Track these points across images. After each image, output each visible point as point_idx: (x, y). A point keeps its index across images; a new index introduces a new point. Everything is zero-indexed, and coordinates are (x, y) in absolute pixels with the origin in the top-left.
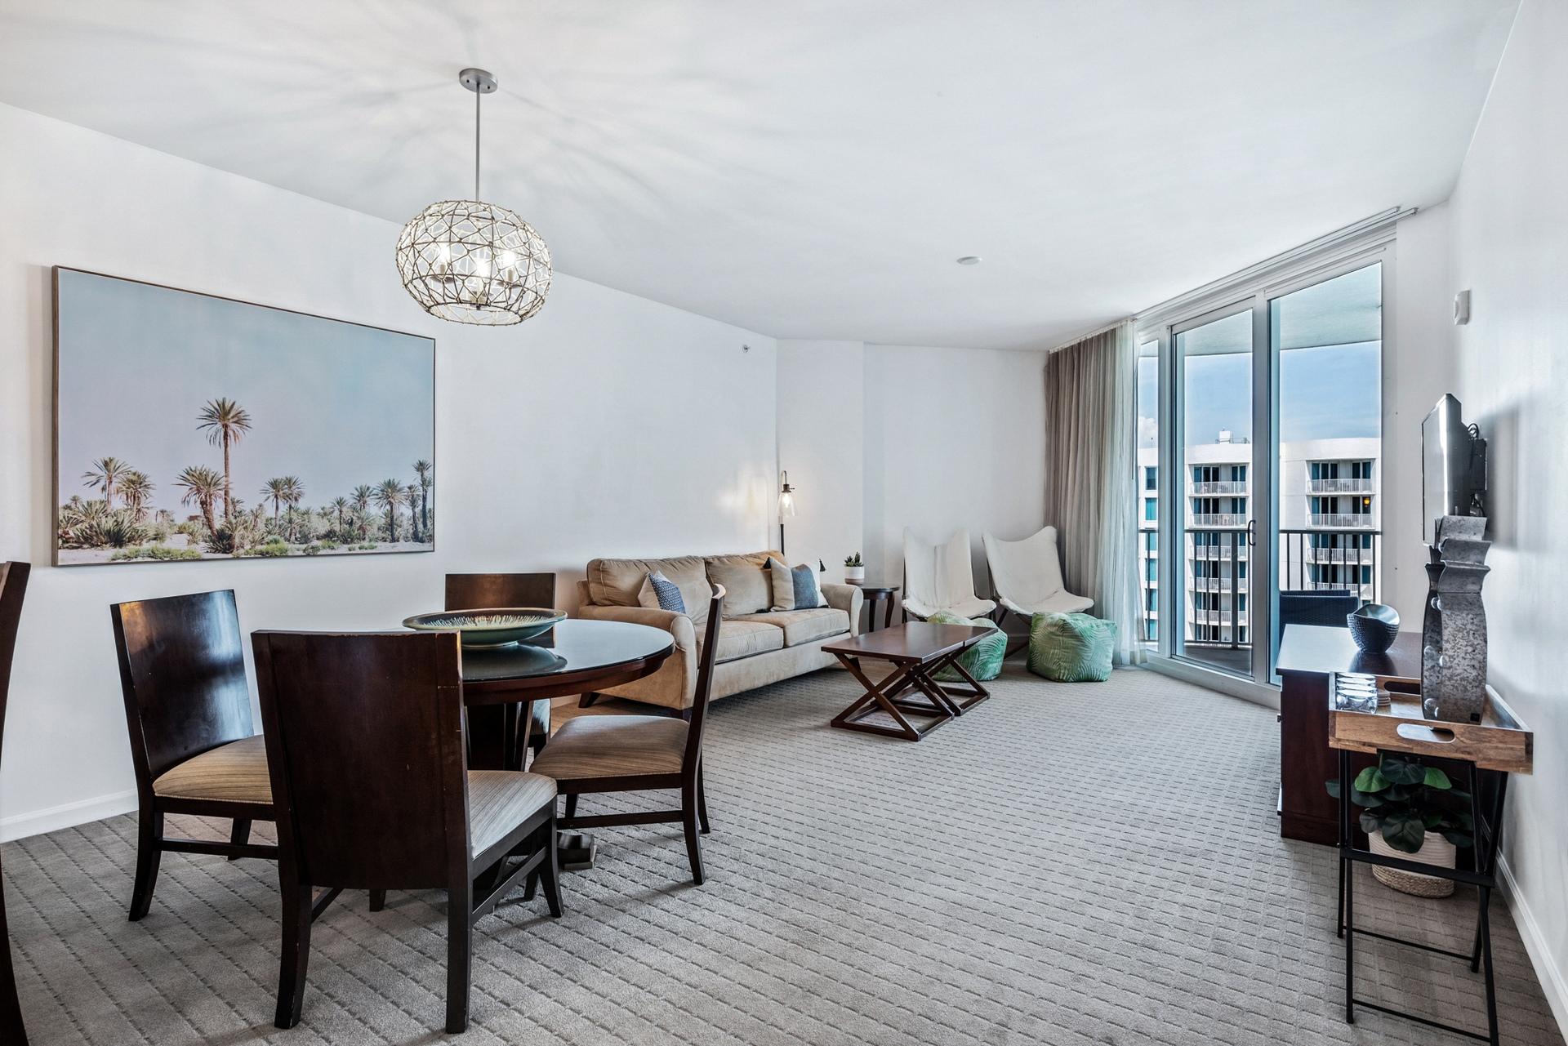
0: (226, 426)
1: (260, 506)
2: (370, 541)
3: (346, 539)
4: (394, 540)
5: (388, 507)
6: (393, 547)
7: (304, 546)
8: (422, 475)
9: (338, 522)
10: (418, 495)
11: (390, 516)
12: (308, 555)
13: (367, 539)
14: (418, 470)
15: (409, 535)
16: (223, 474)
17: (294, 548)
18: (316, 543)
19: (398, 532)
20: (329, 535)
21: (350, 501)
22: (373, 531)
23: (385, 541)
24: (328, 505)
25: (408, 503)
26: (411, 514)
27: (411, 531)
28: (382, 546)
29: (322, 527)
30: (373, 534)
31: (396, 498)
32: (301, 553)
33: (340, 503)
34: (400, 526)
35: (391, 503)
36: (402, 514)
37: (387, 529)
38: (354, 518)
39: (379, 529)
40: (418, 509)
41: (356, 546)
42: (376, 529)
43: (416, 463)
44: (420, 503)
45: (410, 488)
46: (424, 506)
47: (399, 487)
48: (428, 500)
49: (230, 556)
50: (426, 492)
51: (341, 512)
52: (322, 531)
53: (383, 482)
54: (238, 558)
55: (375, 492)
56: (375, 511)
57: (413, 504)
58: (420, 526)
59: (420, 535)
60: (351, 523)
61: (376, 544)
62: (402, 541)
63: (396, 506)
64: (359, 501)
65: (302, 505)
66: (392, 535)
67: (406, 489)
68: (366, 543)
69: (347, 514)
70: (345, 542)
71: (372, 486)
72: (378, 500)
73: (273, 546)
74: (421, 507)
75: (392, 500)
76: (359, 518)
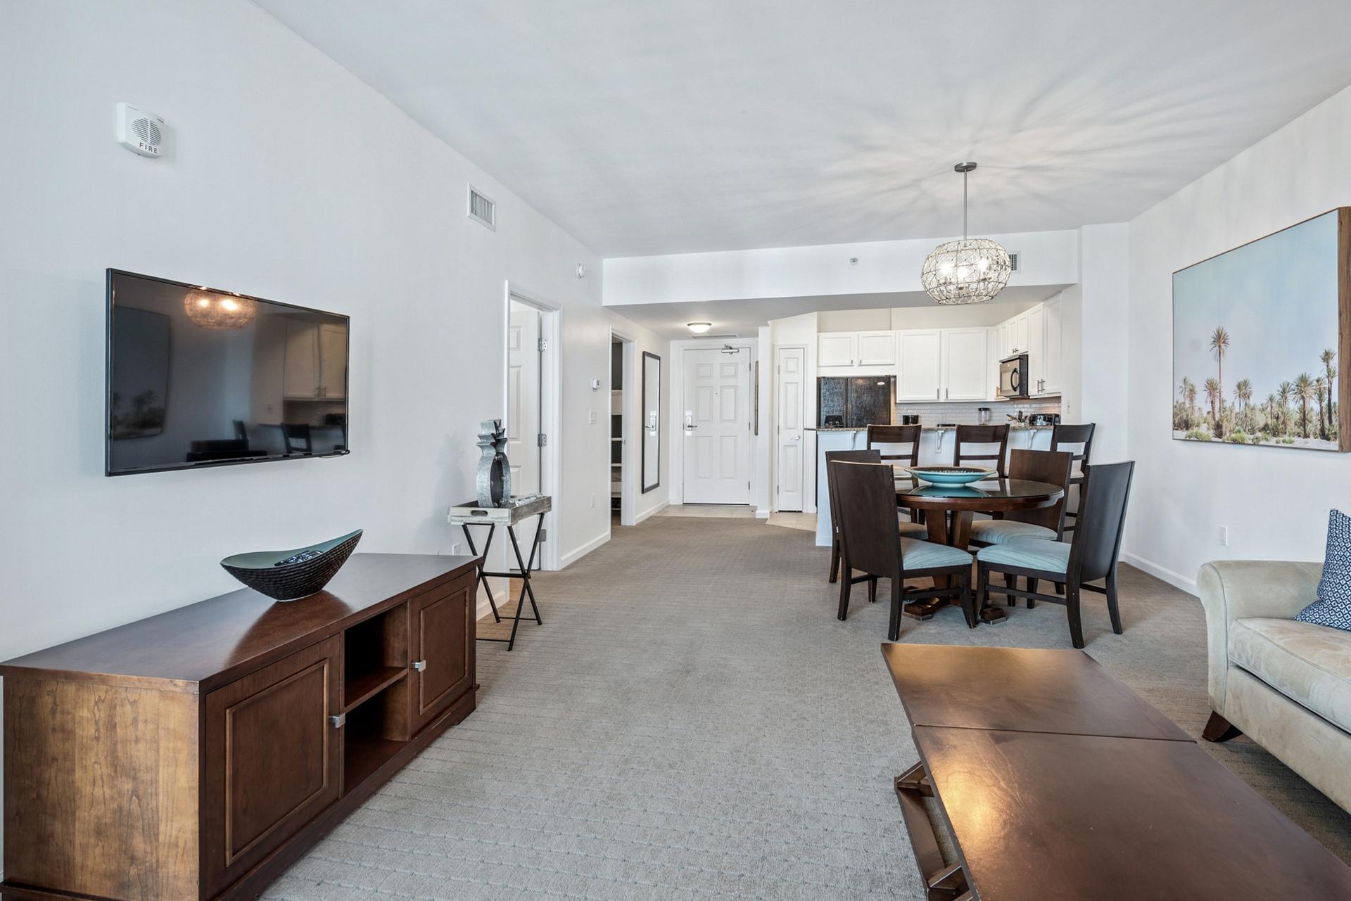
0: (1220, 346)
1: (1233, 403)
2: (1290, 435)
3: (1275, 433)
4: (1306, 436)
5: (1302, 402)
6: (1306, 443)
7: (1252, 436)
8: (1328, 366)
9: (1270, 416)
10: (1324, 388)
11: (1303, 411)
12: (1254, 444)
13: (1288, 434)
14: (1324, 361)
15: (1318, 432)
16: (1218, 381)
17: (1248, 438)
18: (1259, 434)
19: (1310, 428)
20: (1265, 428)
21: (1277, 397)
22: (1291, 427)
23: (1299, 436)
24: (1265, 402)
25: (1316, 397)
26: (1319, 410)
27: (1319, 427)
28: (1299, 442)
29: (1261, 420)
30: (1291, 429)
31: (1307, 392)
32: (1250, 442)
33: (1271, 399)
34: (1310, 422)
35: (1303, 398)
36: (1312, 409)
37: (1301, 425)
38: (1280, 413)
39: (1295, 424)
40: (1325, 403)
41: (1281, 439)
42: (1293, 425)
43: (1322, 353)
44: (1326, 396)
45: (1318, 381)
46: (1330, 400)
47: (1310, 380)
48: (1333, 392)
49: (1220, 440)
50: (1331, 384)
51: (1272, 407)
52: (1262, 425)
53: (1298, 377)
54: (1224, 442)
55: (1292, 388)
56: (1293, 405)
57: (1321, 399)
58: (1326, 422)
59: (1327, 432)
60: (1277, 418)
61: (1293, 439)
62: (1312, 437)
63: (1307, 400)
64: (1282, 397)
65: (1252, 402)
66: (1305, 431)
67: (1315, 382)
68: (1286, 437)
69: (1276, 410)
70: (1274, 435)
71: (1291, 382)
72: (1294, 396)
73: (1238, 434)
74: (1326, 402)
75: (1304, 395)
76: (1282, 412)
